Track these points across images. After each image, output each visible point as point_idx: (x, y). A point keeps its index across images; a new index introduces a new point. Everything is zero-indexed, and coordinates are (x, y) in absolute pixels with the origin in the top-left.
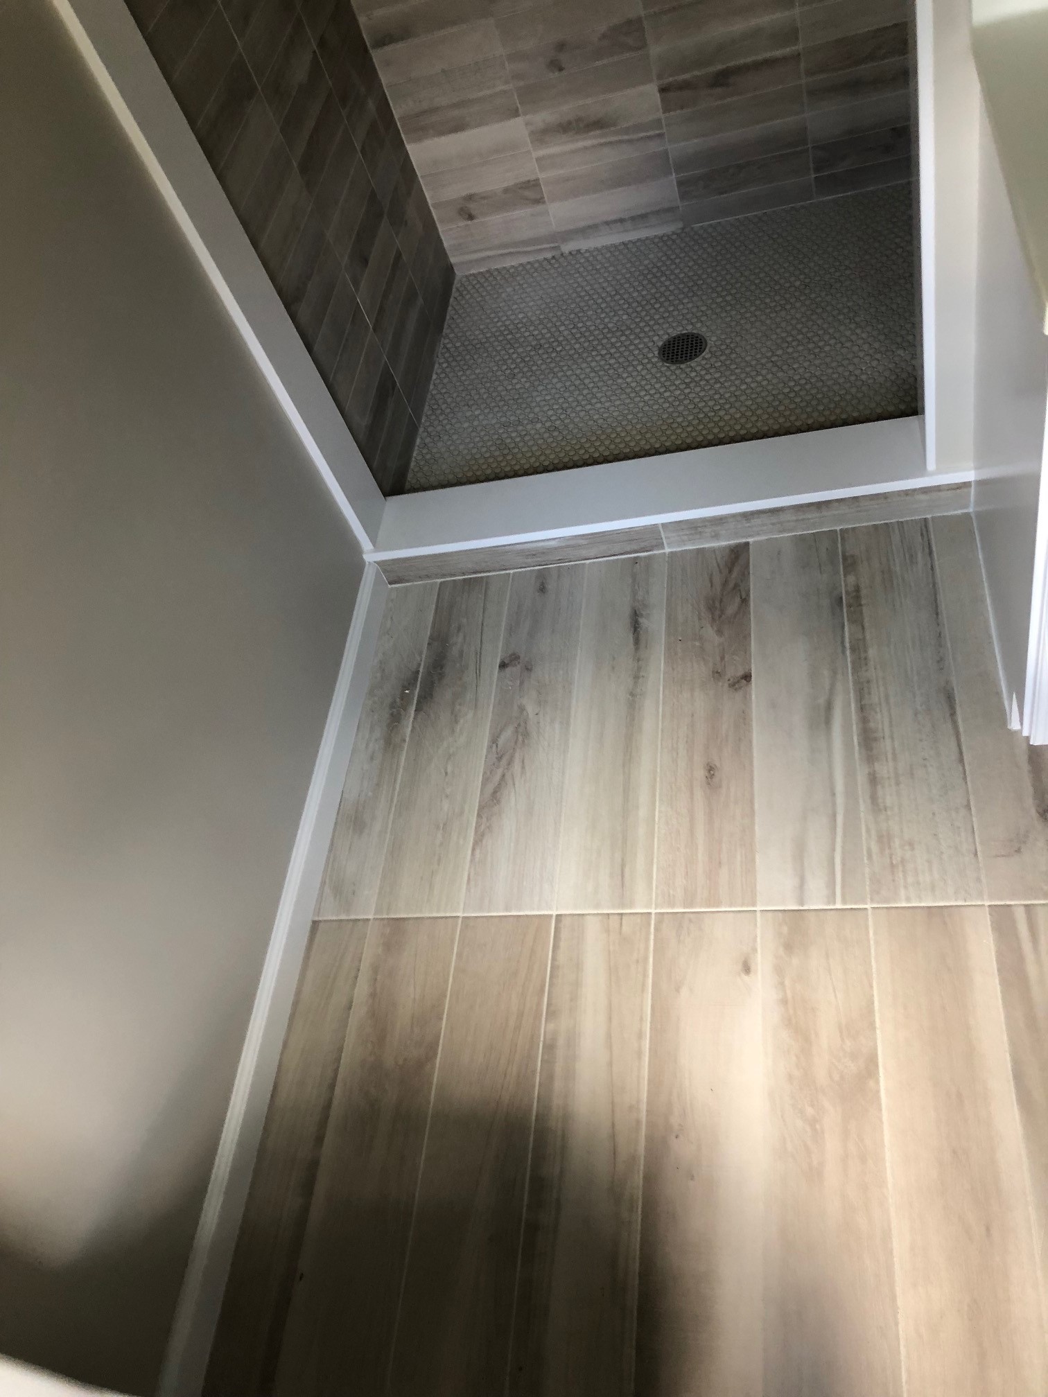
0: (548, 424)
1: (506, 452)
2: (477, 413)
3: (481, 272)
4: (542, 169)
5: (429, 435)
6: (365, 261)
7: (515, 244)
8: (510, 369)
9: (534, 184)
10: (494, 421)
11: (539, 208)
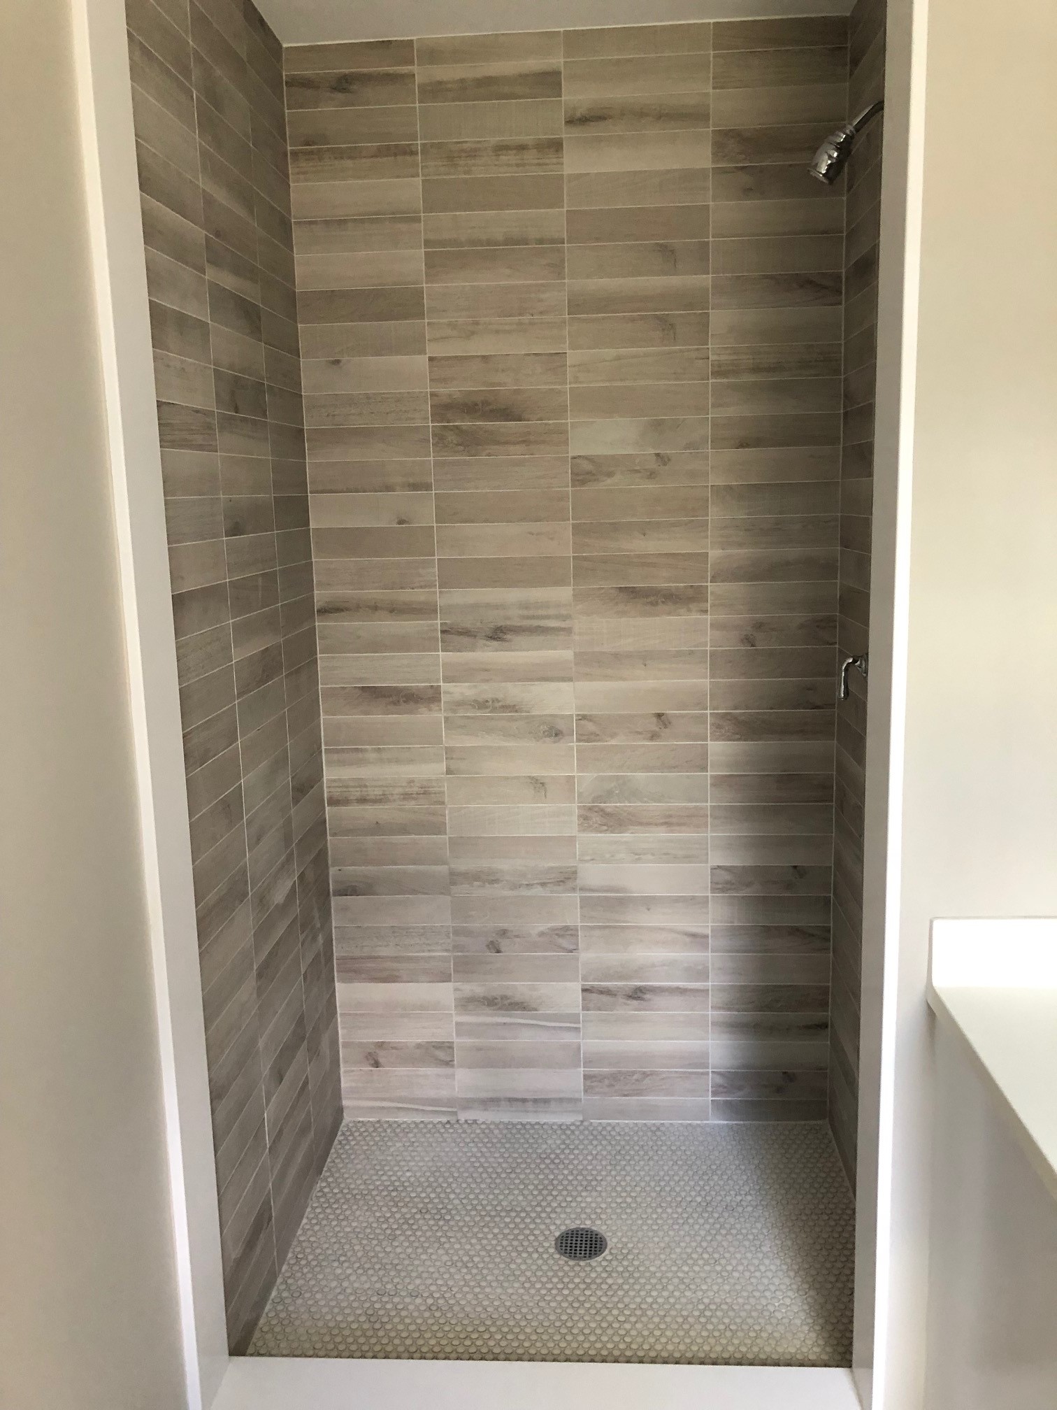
0: (430, 1301)
1: (377, 1326)
2: (349, 1271)
3: (371, 1122)
4: (458, 1035)
5: (288, 1288)
6: (281, 1079)
7: (413, 1101)
8: (391, 1229)
9: (449, 1047)
10: (367, 1286)
11: (448, 1071)
